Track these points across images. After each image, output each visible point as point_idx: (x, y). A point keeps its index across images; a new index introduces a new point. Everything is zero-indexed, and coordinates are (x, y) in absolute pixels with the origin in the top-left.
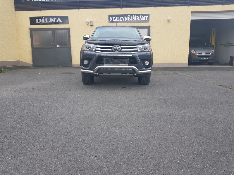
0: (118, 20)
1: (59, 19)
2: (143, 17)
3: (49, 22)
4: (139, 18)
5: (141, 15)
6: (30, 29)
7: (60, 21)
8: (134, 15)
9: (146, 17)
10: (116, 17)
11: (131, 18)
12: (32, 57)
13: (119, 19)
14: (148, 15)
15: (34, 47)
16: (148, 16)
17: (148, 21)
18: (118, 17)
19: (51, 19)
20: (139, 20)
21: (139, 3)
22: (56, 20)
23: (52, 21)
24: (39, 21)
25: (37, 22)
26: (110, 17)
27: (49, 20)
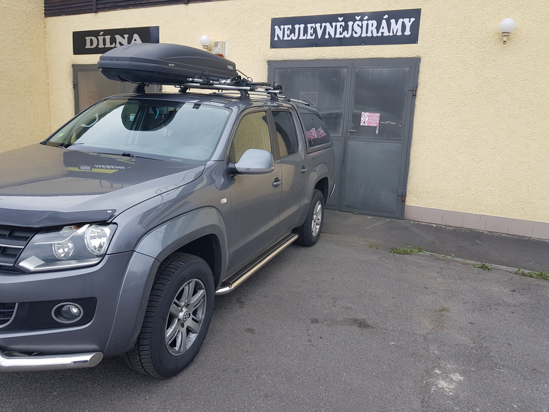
0: (302, 37)
1: (136, 36)
2: (393, 21)
3: (113, 46)
4: (378, 28)
5: (386, 17)
6: (74, 66)
8: (358, 14)
9: (406, 21)
13: (306, 31)
14: (416, 14)
17: (413, 39)
20: (375, 35)
22: (130, 40)
23: (120, 43)
25: (88, 46)
27: (113, 41)
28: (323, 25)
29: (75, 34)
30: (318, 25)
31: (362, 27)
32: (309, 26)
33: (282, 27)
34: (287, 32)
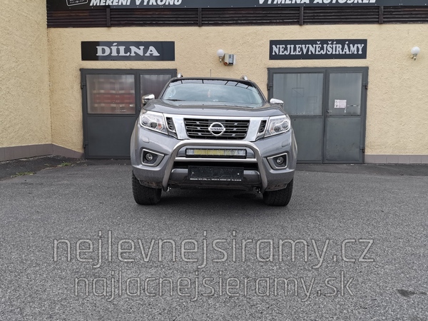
0: (292, 53)
1: (151, 48)
2: (351, 45)
3: (128, 54)
4: (343, 49)
5: (347, 43)
6: (82, 70)
7: (156, 53)
8: (330, 40)
9: (359, 45)
10: (289, 46)
11: (322, 48)
12: (82, 137)
13: (295, 49)
14: (364, 42)
15: (89, 111)
16: (363, 45)
17: (363, 56)
18: (292, 46)
19: (133, 49)
20: (341, 53)
21: (342, 14)
22: (145, 51)
23: (135, 53)
24: (104, 51)
25: (100, 53)
26: (274, 46)
27: (127, 50)
28: (307, 46)
29: (83, 43)
30: (303, 46)
31: (332, 48)
32: (297, 46)
33: (278, 46)
34: (281, 50)
